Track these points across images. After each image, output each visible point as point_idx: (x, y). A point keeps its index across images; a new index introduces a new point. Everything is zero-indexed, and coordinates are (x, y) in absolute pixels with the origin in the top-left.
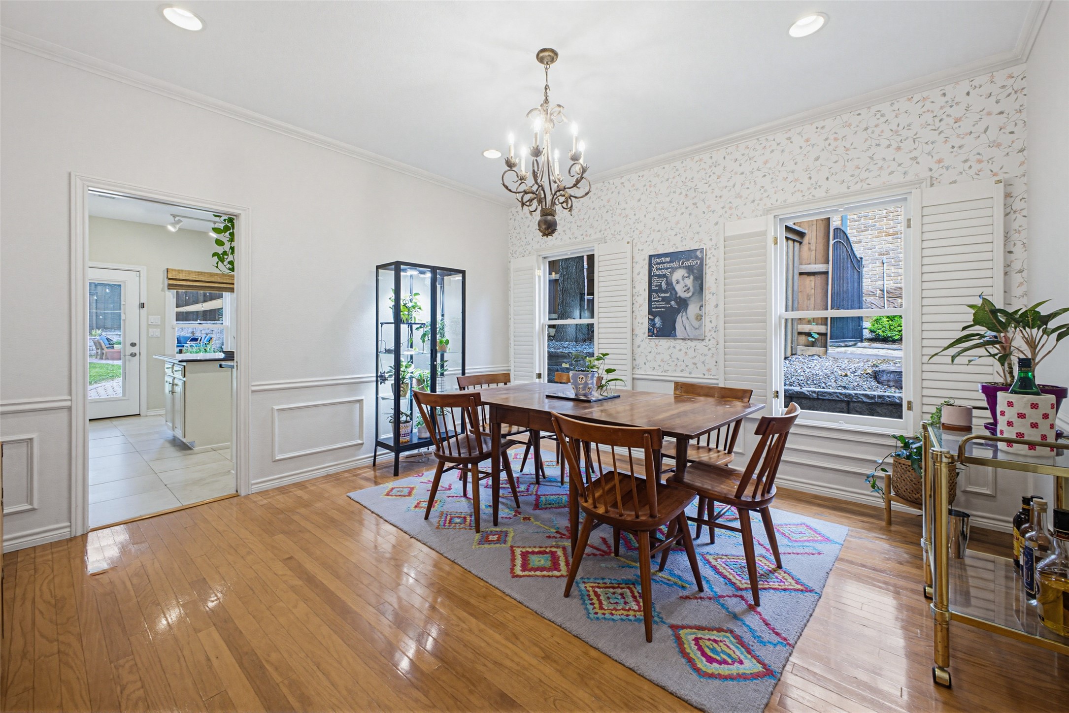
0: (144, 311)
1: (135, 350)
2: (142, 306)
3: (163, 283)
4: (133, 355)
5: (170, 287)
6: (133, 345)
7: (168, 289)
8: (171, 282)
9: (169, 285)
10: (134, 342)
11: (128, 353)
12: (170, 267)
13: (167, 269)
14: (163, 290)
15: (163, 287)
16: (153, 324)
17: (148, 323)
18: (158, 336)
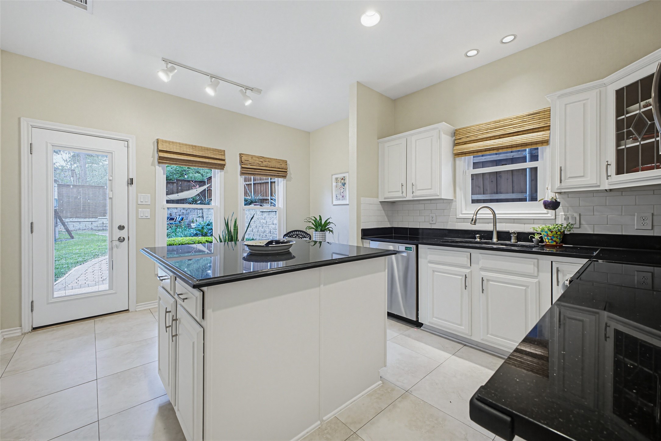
0: (133, 188)
1: (123, 234)
2: (131, 182)
3: (153, 157)
4: (121, 240)
5: (161, 160)
6: (121, 228)
7: (159, 163)
8: (162, 155)
9: (160, 158)
10: (122, 224)
11: (116, 238)
12: (161, 137)
13: (158, 140)
14: (153, 164)
15: (153, 161)
16: (143, 203)
17: (137, 202)
18: (148, 218)
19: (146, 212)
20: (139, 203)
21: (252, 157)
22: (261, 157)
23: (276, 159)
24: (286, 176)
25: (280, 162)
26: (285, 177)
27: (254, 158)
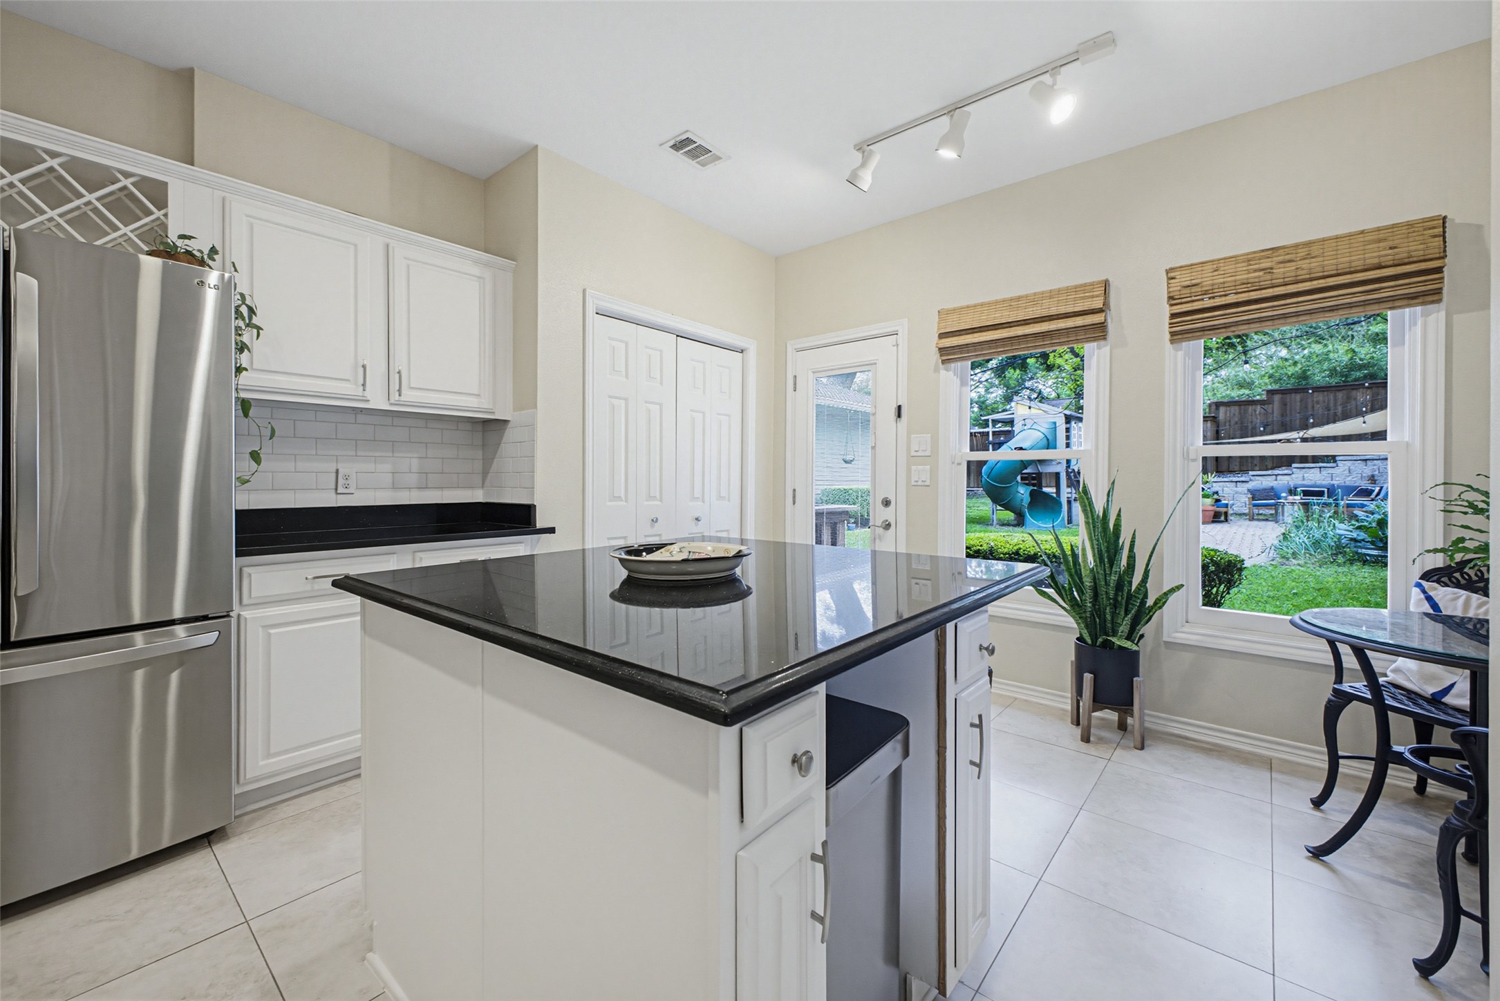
0: (901, 425)
1: (889, 514)
2: (898, 412)
4: (886, 526)
6: (887, 503)
7: (944, 362)
8: (952, 342)
9: (946, 351)
10: (887, 496)
16: (918, 454)
17: (908, 449)
18: (926, 484)
19: (921, 473)
20: (913, 454)
21: (1216, 264)
22: (1263, 251)
23: (1362, 232)
24: (1439, 291)
25: (1385, 240)
26: (1436, 297)
27: (1230, 268)
